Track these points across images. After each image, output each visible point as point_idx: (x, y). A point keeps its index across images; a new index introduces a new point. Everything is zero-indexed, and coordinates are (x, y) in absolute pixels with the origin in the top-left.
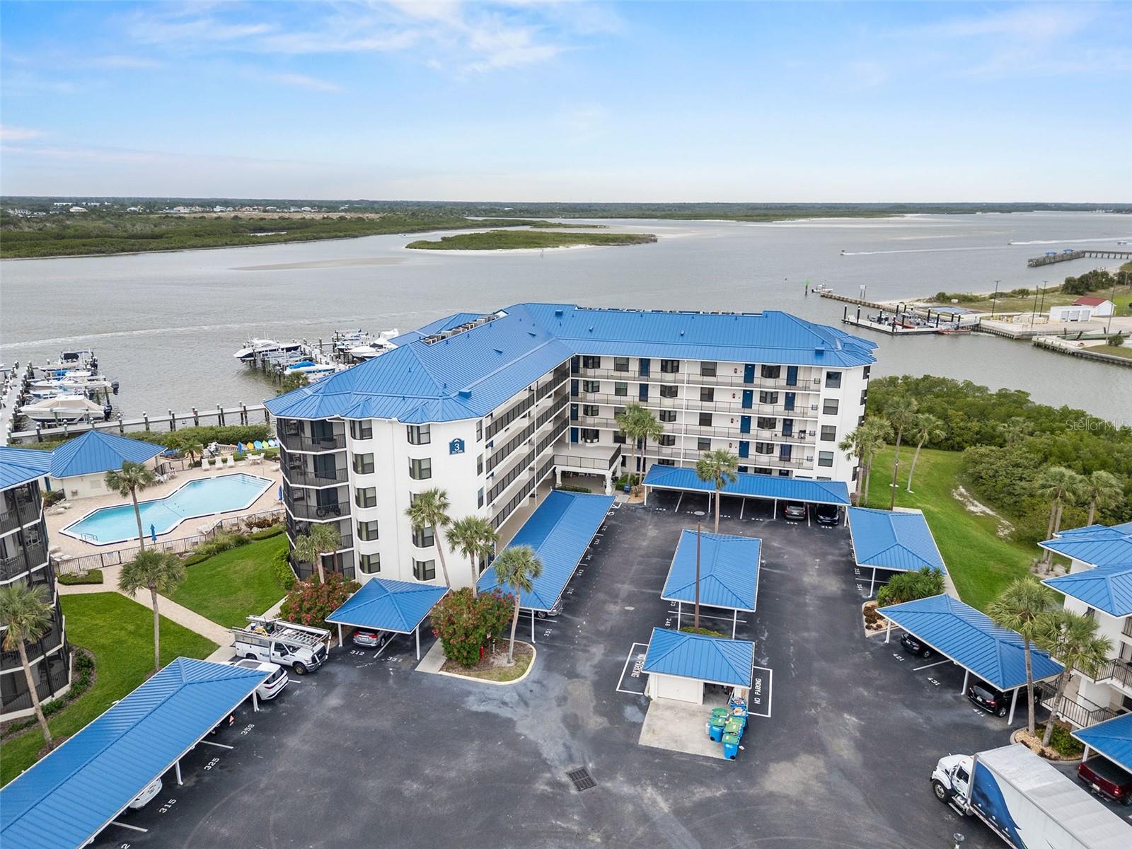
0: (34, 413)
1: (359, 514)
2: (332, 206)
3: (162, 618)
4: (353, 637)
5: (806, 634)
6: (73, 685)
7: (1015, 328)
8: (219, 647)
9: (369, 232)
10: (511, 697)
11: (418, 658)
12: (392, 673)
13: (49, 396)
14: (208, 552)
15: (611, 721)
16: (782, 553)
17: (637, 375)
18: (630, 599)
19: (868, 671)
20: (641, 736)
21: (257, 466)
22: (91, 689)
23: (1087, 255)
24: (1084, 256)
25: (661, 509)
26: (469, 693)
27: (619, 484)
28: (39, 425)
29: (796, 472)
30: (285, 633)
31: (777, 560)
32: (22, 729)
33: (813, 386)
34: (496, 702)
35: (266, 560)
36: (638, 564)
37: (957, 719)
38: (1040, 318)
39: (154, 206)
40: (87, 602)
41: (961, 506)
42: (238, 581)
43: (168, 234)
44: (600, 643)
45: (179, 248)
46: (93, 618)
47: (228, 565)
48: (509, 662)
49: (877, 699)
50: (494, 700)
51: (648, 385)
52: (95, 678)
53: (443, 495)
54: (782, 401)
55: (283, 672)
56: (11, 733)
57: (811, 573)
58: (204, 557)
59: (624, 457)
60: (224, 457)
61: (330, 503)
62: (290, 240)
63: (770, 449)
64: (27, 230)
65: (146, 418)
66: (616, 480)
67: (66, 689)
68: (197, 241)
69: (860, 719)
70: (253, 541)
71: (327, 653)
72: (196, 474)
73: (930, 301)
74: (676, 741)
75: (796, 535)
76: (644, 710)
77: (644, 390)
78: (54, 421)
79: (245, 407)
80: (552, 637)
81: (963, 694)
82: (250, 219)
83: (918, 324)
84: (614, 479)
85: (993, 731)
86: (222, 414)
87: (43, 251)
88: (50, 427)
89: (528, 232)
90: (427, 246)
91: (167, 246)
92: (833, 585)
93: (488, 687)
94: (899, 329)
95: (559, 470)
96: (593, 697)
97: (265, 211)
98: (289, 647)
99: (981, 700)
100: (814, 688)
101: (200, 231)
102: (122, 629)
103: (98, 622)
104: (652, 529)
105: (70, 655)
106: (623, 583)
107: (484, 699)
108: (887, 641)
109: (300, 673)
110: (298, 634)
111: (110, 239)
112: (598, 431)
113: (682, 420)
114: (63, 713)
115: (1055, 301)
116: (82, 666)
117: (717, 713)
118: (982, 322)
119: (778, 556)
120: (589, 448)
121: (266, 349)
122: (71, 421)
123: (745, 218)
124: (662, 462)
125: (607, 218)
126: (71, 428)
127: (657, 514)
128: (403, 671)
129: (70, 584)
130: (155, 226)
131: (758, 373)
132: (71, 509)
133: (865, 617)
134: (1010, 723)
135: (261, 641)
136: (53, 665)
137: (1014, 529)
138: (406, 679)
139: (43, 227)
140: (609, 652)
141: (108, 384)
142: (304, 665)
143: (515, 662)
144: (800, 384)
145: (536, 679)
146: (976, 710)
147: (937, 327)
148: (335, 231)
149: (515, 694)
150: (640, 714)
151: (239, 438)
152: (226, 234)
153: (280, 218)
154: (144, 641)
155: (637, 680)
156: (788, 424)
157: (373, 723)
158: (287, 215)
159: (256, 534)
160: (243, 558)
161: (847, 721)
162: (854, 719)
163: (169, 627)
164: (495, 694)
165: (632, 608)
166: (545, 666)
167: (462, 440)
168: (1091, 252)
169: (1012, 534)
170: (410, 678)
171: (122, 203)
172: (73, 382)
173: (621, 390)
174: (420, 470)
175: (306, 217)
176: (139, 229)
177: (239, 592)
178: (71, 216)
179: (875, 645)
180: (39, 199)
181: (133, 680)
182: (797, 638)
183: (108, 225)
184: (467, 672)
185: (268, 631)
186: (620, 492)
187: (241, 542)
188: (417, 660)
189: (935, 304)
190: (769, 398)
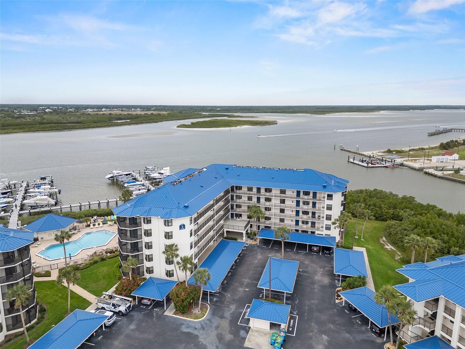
0: (28, 203)
1: (146, 252)
2: (148, 108)
3: (72, 292)
4: (141, 301)
5: (313, 301)
6: (38, 319)
7: (417, 165)
8: (92, 304)
9: (162, 120)
10: (198, 326)
11: (165, 309)
12: (155, 315)
13: (34, 196)
14: (90, 264)
15: (235, 336)
16: (309, 266)
17: (256, 193)
18: (247, 286)
19: (334, 317)
20: (245, 343)
21: (111, 227)
22: (44, 320)
23: (453, 130)
24: (452, 131)
25: (264, 247)
26: (183, 324)
27: (249, 236)
28: (30, 208)
29: (317, 232)
30: (116, 299)
31: (306, 269)
32: (19, 336)
33: (322, 199)
34: (192, 328)
35: (112, 267)
36: (252, 271)
37: (365, 338)
38: (428, 161)
39: (79, 109)
40: (45, 284)
41: (382, 246)
42: (101, 276)
43: (83, 121)
44: (234, 304)
45: (87, 128)
46: (47, 291)
47: (97, 269)
48: (199, 312)
49: (336, 329)
50: (192, 327)
51: (260, 197)
52: (46, 316)
53: (176, 246)
54: (311, 205)
55: (114, 315)
56: (15, 338)
57: (318, 275)
58: (88, 266)
59: (251, 225)
60: (99, 223)
61: (135, 247)
62: (131, 124)
63: (307, 223)
64: (29, 120)
65: (71, 205)
66: (248, 234)
67: (36, 320)
68: (95, 125)
69: (328, 337)
70: (107, 259)
71: (131, 307)
72: (88, 230)
73: (384, 152)
74: (258, 345)
75: (315, 258)
76: (247, 332)
77: (259, 199)
78: (35, 206)
79: (108, 200)
80: (216, 301)
81: (369, 327)
82: (116, 114)
83: (378, 163)
84: (247, 233)
85: (378, 343)
86: (99, 203)
87: (34, 129)
88: (34, 209)
89: (226, 120)
90: (185, 127)
91: (83, 127)
92: (326, 280)
93: (190, 321)
94: (370, 165)
95: (225, 230)
96: (229, 326)
97: (122, 111)
98: (117, 305)
99: (374, 331)
100: (313, 324)
101: (96, 120)
102: (57, 295)
103: (48, 293)
104: (259, 255)
105: (38, 306)
106: (246, 279)
107: (188, 327)
108: (343, 305)
109: (121, 315)
110: (120, 300)
111: (60, 124)
112: (241, 214)
113: (273, 211)
114: (34, 330)
115: (435, 153)
116: (42, 311)
117: (274, 334)
118: (404, 162)
119: (307, 267)
120: (238, 220)
121: (118, 175)
122: (42, 206)
123: (314, 113)
124: (266, 227)
125: (258, 113)
126: (42, 209)
127: (262, 249)
128: (159, 315)
129: (39, 277)
130: (79, 118)
131: (301, 194)
132: (40, 245)
133: (336, 294)
134: (385, 340)
135: (107, 302)
136: (31, 311)
137: (402, 257)
138: (160, 318)
139: (35, 119)
140: (237, 308)
141: (57, 190)
142: (122, 312)
143: (201, 311)
144: (318, 198)
145: (208, 319)
146: (373, 334)
147: (386, 164)
148: (149, 120)
149: (200, 325)
150: (246, 334)
151: (105, 214)
152: (106, 121)
153: (127, 114)
154: (65, 301)
155: (246, 320)
156: (314, 214)
157: (145, 336)
158: (130, 113)
159: (109, 256)
160: (103, 266)
161: (323, 338)
162: (326, 337)
163: (74, 295)
164: (193, 325)
165: (248, 290)
166: (213, 313)
167: (184, 224)
168: (455, 129)
169: (400, 259)
170: (161, 317)
171: (66, 107)
172: (44, 190)
173: (250, 199)
174: (169, 236)
175: (138, 113)
176: (72, 119)
177: (101, 281)
178: (46, 113)
179: (339, 306)
180: (34, 105)
181: (60, 317)
182: (309, 303)
183: (60, 118)
184: (183, 316)
185: (110, 298)
186: (249, 239)
187: (103, 260)
188: (164, 310)
189: (386, 154)
190: (306, 203)
